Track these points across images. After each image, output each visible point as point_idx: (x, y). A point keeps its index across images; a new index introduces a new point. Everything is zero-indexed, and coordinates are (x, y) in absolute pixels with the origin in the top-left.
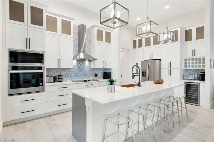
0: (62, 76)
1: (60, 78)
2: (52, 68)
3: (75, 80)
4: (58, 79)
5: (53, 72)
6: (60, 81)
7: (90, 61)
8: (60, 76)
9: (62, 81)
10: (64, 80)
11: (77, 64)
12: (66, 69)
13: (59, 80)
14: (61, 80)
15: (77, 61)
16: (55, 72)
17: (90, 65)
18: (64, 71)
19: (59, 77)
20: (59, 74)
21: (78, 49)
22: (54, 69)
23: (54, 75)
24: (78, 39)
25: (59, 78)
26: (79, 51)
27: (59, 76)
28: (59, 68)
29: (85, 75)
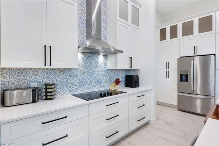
0: (53, 87)
1: (48, 90)
2: (31, 69)
3: (80, 92)
4: (45, 94)
5: (33, 77)
6: (48, 97)
7: (106, 56)
8: (48, 87)
9: (53, 97)
10: (58, 94)
11: (84, 61)
12: (62, 71)
13: (46, 96)
14: (52, 95)
15: (84, 56)
16: (38, 77)
17: (106, 64)
18: (58, 74)
19: (46, 89)
20: (48, 82)
21: (86, 31)
22: (35, 71)
23: (35, 85)
24: (85, 11)
25: (46, 92)
26: (87, 36)
27: (46, 85)
28: (46, 67)
29: (99, 82)
